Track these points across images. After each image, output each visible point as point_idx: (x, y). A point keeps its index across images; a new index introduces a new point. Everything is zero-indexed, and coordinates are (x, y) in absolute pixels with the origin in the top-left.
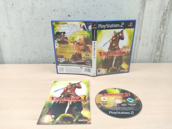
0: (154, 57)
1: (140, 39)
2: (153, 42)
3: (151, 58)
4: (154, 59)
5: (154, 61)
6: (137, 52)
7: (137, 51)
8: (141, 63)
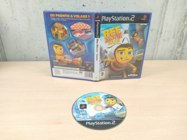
0: (174, 54)
1: (161, 33)
2: (175, 37)
3: (172, 55)
4: (175, 56)
5: (175, 58)
6: (157, 49)
7: (158, 47)
8: (160, 60)
